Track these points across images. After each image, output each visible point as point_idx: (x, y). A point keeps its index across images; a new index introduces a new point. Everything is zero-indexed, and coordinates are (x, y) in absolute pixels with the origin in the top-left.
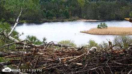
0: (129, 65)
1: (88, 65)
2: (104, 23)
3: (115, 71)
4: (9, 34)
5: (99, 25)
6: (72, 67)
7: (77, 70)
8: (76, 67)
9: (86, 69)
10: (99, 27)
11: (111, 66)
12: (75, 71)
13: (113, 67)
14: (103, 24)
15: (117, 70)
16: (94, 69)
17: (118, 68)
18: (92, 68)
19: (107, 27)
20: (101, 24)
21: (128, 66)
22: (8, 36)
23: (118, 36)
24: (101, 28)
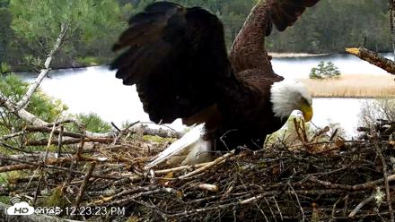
0: (355, 187)
1: (235, 191)
2: (330, 63)
3: (314, 204)
4: (20, 103)
5: (314, 70)
6: (189, 196)
7: (202, 205)
8: (199, 195)
9: (229, 202)
10: (314, 76)
11: (301, 191)
12: (196, 208)
13: (308, 195)
14: (326, 64)
15: (320, 203)
16: (252, 201)
17: (324, 196)
18: (244, 198)
19: (337, 73)
20: (321, 65)
21: (352, 190)
22: (15, 109)
23: (371, 102)
24: (320, 77)
